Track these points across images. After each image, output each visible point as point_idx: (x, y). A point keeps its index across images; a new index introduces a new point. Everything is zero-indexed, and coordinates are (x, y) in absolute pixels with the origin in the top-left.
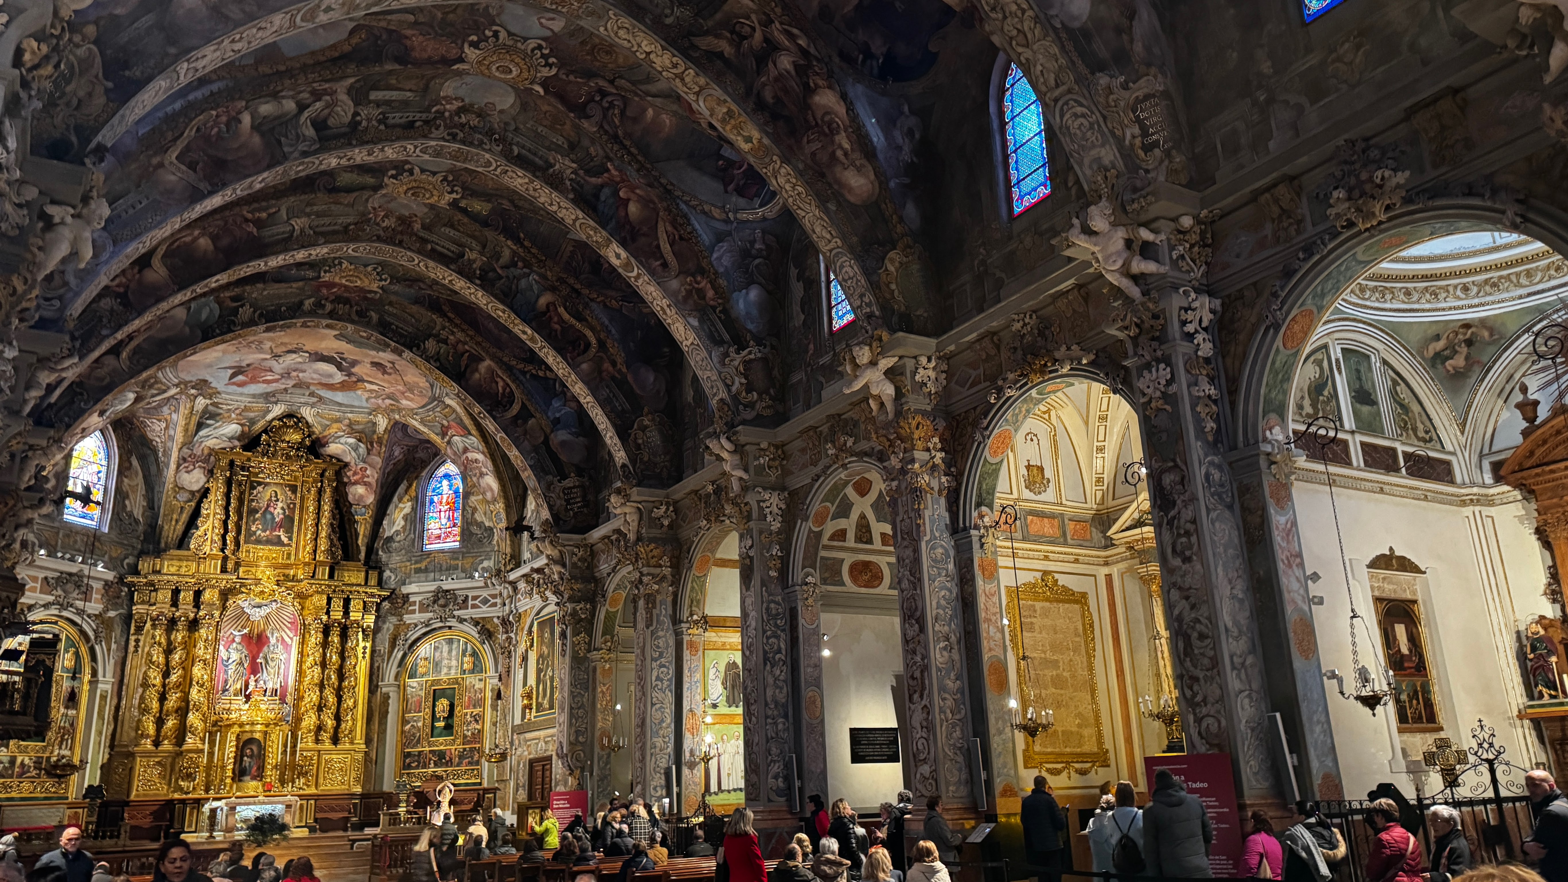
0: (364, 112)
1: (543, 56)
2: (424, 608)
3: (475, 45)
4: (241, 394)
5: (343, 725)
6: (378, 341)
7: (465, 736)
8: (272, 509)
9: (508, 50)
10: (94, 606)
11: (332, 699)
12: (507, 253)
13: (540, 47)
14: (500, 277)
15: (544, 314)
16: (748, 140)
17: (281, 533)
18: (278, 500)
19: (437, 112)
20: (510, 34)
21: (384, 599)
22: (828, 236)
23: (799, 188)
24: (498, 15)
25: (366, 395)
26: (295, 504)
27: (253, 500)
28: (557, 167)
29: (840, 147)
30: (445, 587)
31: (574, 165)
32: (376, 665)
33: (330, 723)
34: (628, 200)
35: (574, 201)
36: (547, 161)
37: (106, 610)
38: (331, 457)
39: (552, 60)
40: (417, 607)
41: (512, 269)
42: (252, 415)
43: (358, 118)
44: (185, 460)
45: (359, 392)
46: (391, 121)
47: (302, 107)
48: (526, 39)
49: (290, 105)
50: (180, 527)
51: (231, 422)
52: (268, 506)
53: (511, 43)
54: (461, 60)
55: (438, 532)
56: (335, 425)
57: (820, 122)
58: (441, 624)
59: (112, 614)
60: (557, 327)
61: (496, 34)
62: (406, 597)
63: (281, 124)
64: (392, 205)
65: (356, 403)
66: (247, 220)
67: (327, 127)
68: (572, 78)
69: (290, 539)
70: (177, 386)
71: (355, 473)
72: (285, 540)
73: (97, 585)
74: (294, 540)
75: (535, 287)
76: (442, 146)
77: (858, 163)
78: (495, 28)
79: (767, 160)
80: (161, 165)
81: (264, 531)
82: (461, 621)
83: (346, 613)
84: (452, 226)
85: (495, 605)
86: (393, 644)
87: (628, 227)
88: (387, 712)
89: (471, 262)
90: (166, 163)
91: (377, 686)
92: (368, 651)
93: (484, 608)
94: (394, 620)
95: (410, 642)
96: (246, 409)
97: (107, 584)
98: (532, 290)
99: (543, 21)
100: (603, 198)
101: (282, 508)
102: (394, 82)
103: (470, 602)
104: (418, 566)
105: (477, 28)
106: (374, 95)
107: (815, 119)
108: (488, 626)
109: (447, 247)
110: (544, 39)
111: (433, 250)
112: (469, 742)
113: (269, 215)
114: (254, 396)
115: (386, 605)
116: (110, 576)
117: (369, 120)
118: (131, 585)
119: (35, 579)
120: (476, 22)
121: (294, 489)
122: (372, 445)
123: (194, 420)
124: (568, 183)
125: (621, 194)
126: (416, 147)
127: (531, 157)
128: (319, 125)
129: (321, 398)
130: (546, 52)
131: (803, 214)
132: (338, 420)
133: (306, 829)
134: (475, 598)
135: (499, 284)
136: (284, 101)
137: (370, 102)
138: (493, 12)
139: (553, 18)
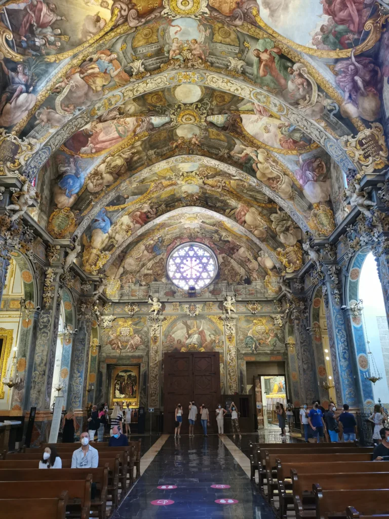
16: (99, 109)
22: (56, 144)
23: (75, 129)
24: (199, 26)
39: (166, 15)
48: (182, 17)
78: (198, 19)
79: (89, 115)
130: (170, 16)
131: (65, 129)
138: (202, 27)
139: (176, 33)
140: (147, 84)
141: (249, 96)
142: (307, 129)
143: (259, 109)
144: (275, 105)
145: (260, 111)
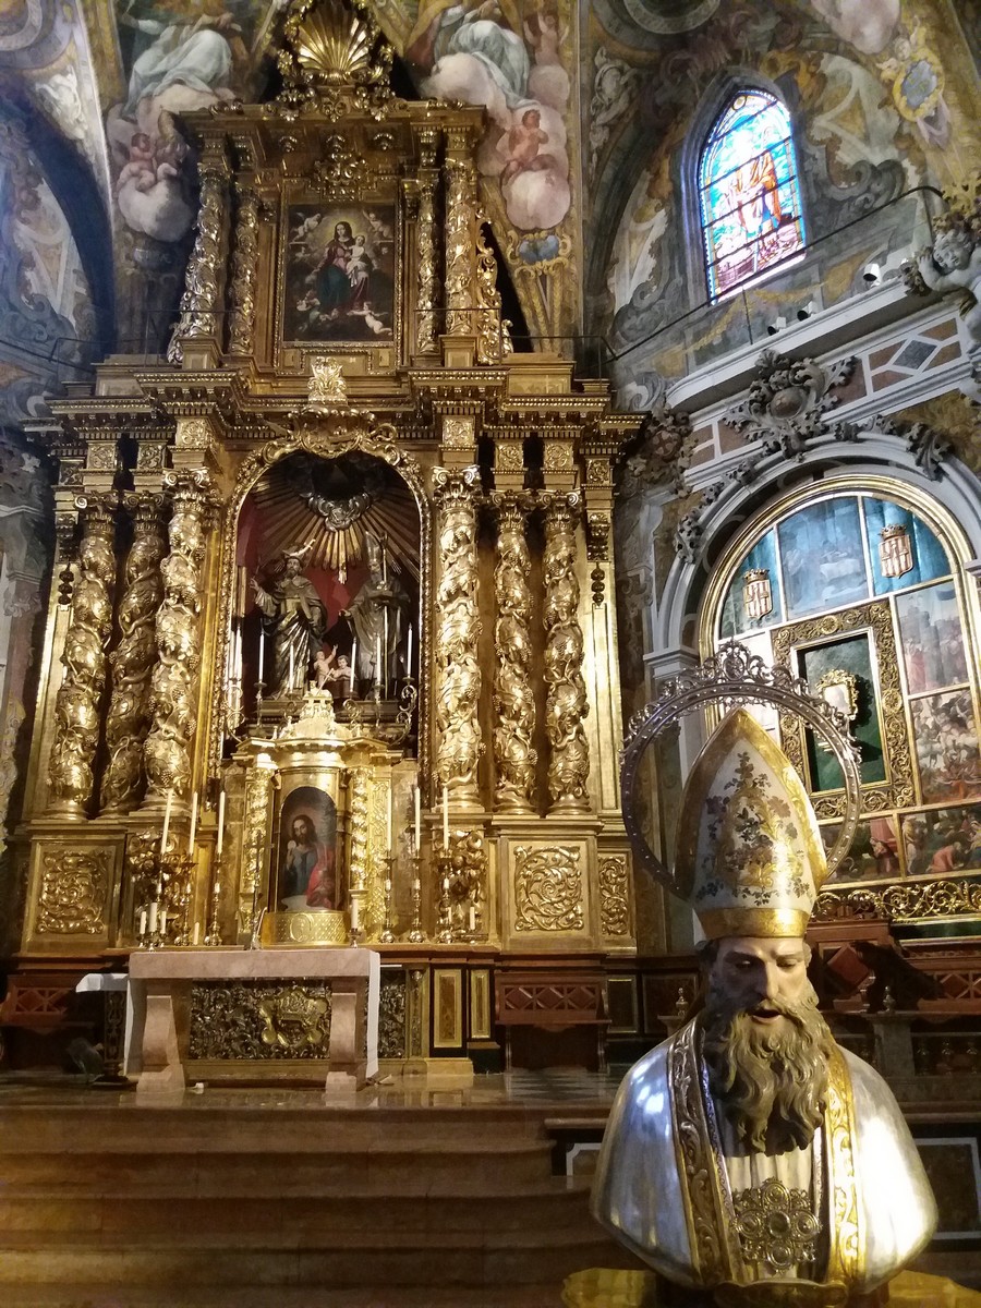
2: (735, 431)
5: (559, 764)
7: (926, 776)
8: (340, 262)
11: (518, 694)
17: (366, 311)
18: (352, 242)
26: (392, 247)
27: (297, 248)
30: (783, 347)
32: (632, 615)
33: (519, 754)
38: (450, 102)
40: (716, 441)
44: (124, 150)
52: (332, 255)
55: (744, 254)
58: (790, 465)
62: (682, 417)
69: (387, 322)
71: (515, 139)
72: (376, 325)
74: (398, 323)
81: (326, 309)
82: (849, 434)
83: (535, 480)
85: (955, 351)
86: (667, 548)
91: (641, 665)
92: (606, 581)
93: (918, 374)
94: (662, 495)
95: (709, 535)
101: (364, 258)
103: (869, 374)
104: (704, 341)
112: (942, 792)
115: (637, 465)
121: (386, 215)
122: (536, 31)
133: (466, 1062)
134: (880, 358)
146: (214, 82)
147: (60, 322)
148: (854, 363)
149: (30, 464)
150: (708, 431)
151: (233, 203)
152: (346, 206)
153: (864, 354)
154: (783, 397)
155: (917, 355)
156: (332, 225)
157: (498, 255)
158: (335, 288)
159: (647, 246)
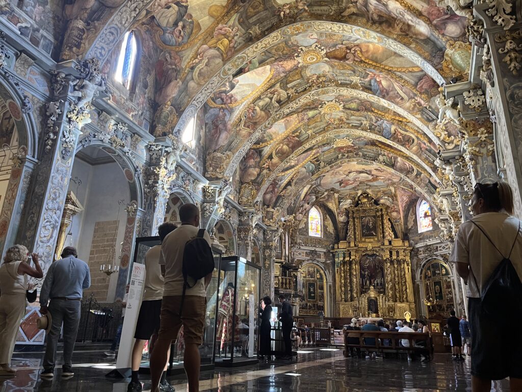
0: (290, 92)
1: (319, 48)
2: (424, 252)
3: (297, 56)
4: (346, 190)
6: (364, 161)
7: (447, 300)
8: (369, 225)
9: (308, 52)
10: (323, 259)
12: (373, 118)
13: (317, 46)
14: (376, 126)
15: (395, 134)
16: (375, 38)
17: (373, 232)
18: (370, 221)
19: (311, 82)
20: (306, 47)
21: (412, 250)
22: (417, 59)
23: (399, 46)
24: (298, 43)
25: (382, 181)
28: (354, 81)
29: (409, 20)
30: (428, 244)
31: (359, 78)
32: (413, 274)
34: (381, 81)
35: (362, 90)
36: (350, 81)
37: (326, 261)
38: (382, 204)
39: (322, 48)
40: (422, 252)
41: (378, 122)
42: (353, 196)
43: (289, 95)
44: (339, 213)
45: (380, 180)
46: (299, 91)
47: (271, 99)
48: (311, 46)
49: (267, 100)
50: (344, 234)
51: (348, 199)
52: (367, 224)
53: (307, 50)
54: (299, 63)
56: (379, 193)
57: (397, 15)
59: (328, 262)
60: (401, 137)
61: (302, 49)
62: (418, 249)
63: (268, 106)
64: (333, 116)
65: (381, 184)
66: (294, 137)
67: (281, 101)
68: (331, 50)
69: (376, 233)
70: (326, 191)
71: (392, 209)
72: (375, 234)
73: (322, 254)
75: (388, 125)
76: (316, 92)
77: (417, 22)
78: (300, 48)
80: (240, 130)
81: (367, 232)
83: (398, 256)
84: (353, 115)
85: (447, 249)
86: (417, 266)
87: (385, 91)
88: (419, 291)
89: (365, 125)
90: (241, 128)
91: (415, 282)
92: (410, 269)
93: (444, 250)
94: (416, 257)
96: (350, 194)
97: (325, 253)
98: (387, 127)
99: (311, 37)
100: (372, 84)
101: (372, 224)
102: (291, 79)
103: (439, 249)
104: (420, 237)
105: (295, 51)
106: (289, 86)
107: (395, 15)
108: (447, 257)
109: (356, 123)
110: (316, 42)
111: (352, 126)
112: (449, 302)
113: (299, 133)
114: (350, 189)
115: (412, 253)
116: (325, 251)
117: (292, 94)
118: (332, 253)
119: (303, 253)
120: (293, 49)
123: (337, 201)
124: (359, 85)
125: (378, 80)
126: (309, 96)
127: (345, 82)
128: (279, 102)
129: (370, 186)
130: (319, 46)
132: (379, 191)
134: (440, 247)
135: (376, 129)
136: (265, 99)
137: (289, 88)
138: (295, 43)
139: (312, 35)
140: (331, 29)
141: (246, 52)
142: (205, 90)
143: (223, 29)
144: (229, 70)
145: (221, 30)
146: (350, 204)
147: (331, 234)
148: (437, 247)
149: (331, 255)
150: (421, 251)
151: (354, 218)
152: (369, 216)
153: (438, 246)
154: (429, 249)
155: (444, 248)
156: (367, 219)
157: (391, 223)
158: (368, 229)
159: (412, 220)
